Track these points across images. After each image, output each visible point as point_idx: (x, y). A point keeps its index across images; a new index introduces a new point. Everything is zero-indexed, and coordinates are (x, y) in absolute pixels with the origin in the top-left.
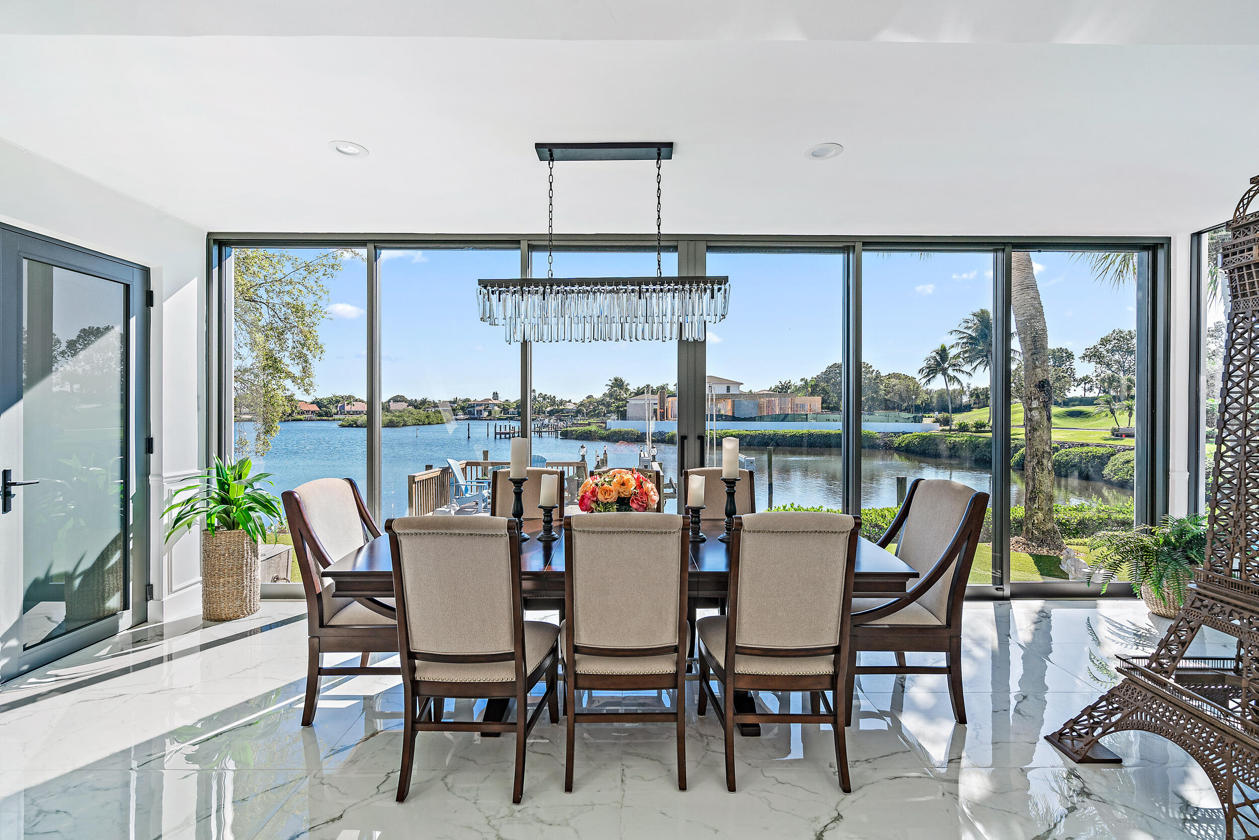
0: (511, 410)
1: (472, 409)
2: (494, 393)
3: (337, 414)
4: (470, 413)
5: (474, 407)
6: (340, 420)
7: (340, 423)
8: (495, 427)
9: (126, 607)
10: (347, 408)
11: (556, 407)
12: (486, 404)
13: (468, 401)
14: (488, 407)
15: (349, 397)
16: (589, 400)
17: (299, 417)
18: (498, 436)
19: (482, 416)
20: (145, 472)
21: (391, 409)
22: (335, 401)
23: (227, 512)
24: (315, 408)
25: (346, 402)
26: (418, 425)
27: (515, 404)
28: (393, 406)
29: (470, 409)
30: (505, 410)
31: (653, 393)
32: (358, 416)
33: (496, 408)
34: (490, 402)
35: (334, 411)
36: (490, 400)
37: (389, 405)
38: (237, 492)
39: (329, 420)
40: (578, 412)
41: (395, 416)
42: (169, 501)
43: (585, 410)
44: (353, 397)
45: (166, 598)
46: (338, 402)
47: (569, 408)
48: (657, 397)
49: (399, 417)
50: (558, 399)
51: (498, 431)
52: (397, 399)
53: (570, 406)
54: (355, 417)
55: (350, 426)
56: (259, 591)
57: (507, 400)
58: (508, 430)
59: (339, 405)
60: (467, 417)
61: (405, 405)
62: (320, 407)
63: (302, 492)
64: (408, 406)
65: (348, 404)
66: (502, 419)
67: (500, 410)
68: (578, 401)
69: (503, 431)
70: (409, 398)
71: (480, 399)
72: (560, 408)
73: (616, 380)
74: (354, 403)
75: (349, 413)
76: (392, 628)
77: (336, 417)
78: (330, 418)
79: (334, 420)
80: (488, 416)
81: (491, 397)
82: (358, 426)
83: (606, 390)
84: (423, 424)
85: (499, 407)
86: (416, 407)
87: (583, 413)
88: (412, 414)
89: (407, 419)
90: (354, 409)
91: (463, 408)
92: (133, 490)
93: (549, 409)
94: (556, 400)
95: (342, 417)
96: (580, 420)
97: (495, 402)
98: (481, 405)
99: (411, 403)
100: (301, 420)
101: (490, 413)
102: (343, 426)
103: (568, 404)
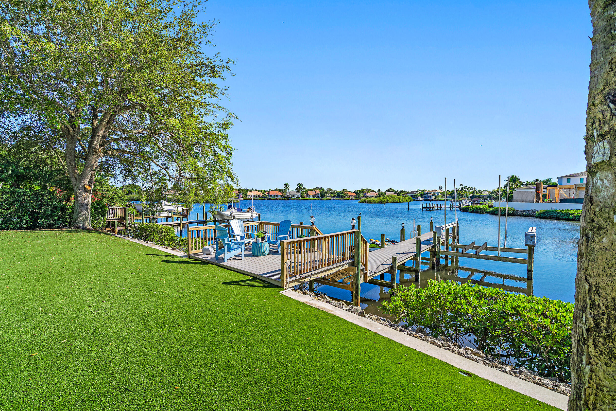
2: (440, 187)
3: (363, 197)
4: (425, 197)
5: (427, 194)
10: (367, 195)
11: (476, 194)
12: (434, 192)
13: (424, 191)
14: (434, 194)
15: (369, 190)
17: (348, 198)
18: (424, 209)
19: (431, 199)
21: (385, 195)
22: (362, 191)
24: (354, 194)
28: (387, 194)
30: (444, 196)
33: (439, 195)
35: (362, 195)
37: (385, 193)
40: (490, 197)
41: (385, 198)
44: (371, 190)
47: (484, 194)
49: (387, 199)
50: (477, 189)
51: (424, 206)
52: (391, 190)
55: (363, 202)
59: (364, 193)
60: (423, 199)
61: (392, 193)
62: (356, 194)
65: (368, 193)
67: (442, 195)
68: (490, 190)
70: (395, 189)
71: (431, 190)
72: (478, 194)
73: (513, 176)
74: (370, 192)
77: (361, 198)
79: (359, 200)
80: (434, 198)
81: (438, 189)
82: (366, 203)
86: (396, 194)
88: (392, 197)
90: (370, 195)
91: (421, 195)
93: (470, 195)
98: (431, 193)
99: (395, 192)
100: (348, 200)
101: (436, 197)
102: (360, 202)
103: (483, 192)
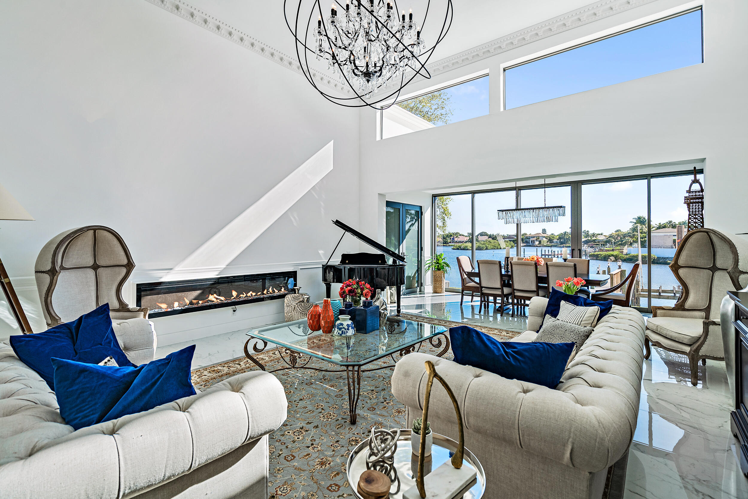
0: (555, 240)
1: (528, 240)
2: (543, 229)
3: (450, 242)
4: (526, 242)
5: (530, 238)
6: (452, 246)
7: (453, 247)
8: (542, 251)
9: (418, 287)
10: (456, 239)
11: (590, 238)
13: (526, 235)
14: (538, 238)
15: (457, 233)
16: (617, 233)
19: (534, 244)
20: (421, 256)
21: (479, 240)
23: (438, 266)
25: (455, 236)
26: (494, 249)
27: (558, 236)
28: (480, 238)
29: (526, 240)
30: (550, 240)
31: (674, 227)
32: (462, 244)
33: (544, 239)
34: (540, 235)
35: (449, 241)
36: (540, 234)
37: (478, 238)
38: (441, 261)
39: (446, 246)
40: (607, 242)
41: (481, 244)
42: (426, 263)
43: (613, 240)
44: (459, 233)
45: (425, 286)
46: (451, 236)
48: (676, 230)
49: (483, 244)
50: (591, 232)
51: (543, 253)
52: (482, 234)
53: (601, 238)
54: (460, 244)
55: (458, 249)
56: (444, 290)
57: (553, 234)
58: (550, 253)
59: (452, 238)
60: (525, 244)
61: (487, 237)
63: (460, 257)
64: (489, 238)
65: (456, 237)
66: (548, 246)
67: (547, 240)
68: (607, 234)
69: (547, 253)
70: (489, 233)
71: (533, 233)
72: (593, 239)
73: (639, 218)
74: (459, 236)
75: (456, 242)
76: (478, 287)
77: (450, 244)
78: (447, 245)
79: (449, 246)
80: (538, 244)
81: (541, 232)
82: (461, 249)
83: (631, 226)
84: (497, 249)
85: (546, 238)
86: (493, 239)
87: (612, 243)
88: (491, 242)
89: (488, 246)
90: (459, 240)
91: (522, 239)
92: (419, 260)
94: (589, 233)
95: (453, 244)
96: (608, 247)
97: (543, 235)
98: (534, 237)
99: (490, 237)
101: (540, 242)
102: (454, 249)
103: (599, 236)
